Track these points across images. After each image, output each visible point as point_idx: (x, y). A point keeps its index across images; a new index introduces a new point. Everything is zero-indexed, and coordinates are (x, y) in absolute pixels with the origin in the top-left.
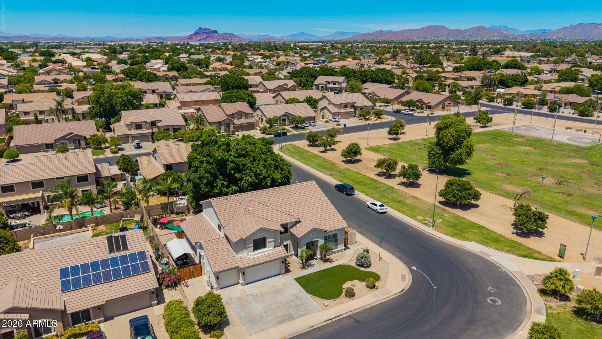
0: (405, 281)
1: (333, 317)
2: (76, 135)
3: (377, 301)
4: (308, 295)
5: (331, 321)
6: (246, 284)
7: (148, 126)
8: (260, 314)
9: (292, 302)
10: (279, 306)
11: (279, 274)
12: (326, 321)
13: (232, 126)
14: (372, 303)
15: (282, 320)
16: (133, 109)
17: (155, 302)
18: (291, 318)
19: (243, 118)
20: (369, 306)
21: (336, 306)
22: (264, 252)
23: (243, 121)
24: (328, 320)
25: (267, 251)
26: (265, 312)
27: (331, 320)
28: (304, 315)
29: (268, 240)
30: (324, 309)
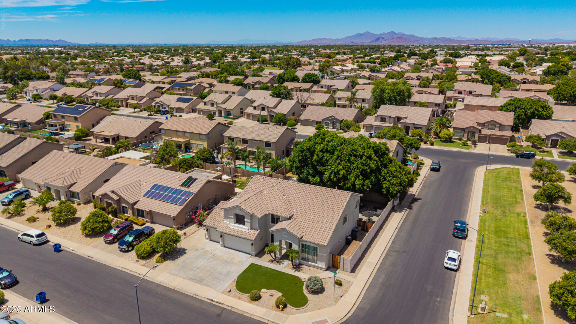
1: (216, 300)
2: (335, 118)
3: (260, 317)
4: (235, 279)
5: (210, 301)
6: (224, 247)
7: (392, 120)
8: (195, 267)
9: (220, 274)
11: (251, 254)
12: (208, 299)
13: (477, 135)
14: (255, 315)
15: (194, 278)
16: (396, 104)
17: (174, 226)
18: (200, 281)
19: (497, 129)
20: (249, 316)
21: (233, 296)
22: (241, 228)
23: (496, 132)
24: (210, 300)
25: (243, 228)
26: (198, 268)
27: (213, 301)
28: (208, 286)
29: (246, 220)
30: (223, 293)
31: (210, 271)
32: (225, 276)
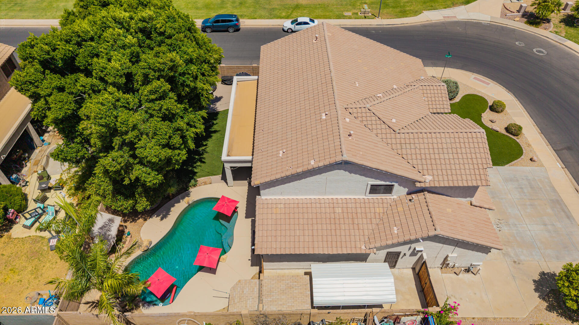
0: (489, 83)
4: (508, 167)
9: (521, 188)
26: (545, 225)
28: (553, 188)
30: (542, 165)
31: (531, 205)
32: (517, 180)
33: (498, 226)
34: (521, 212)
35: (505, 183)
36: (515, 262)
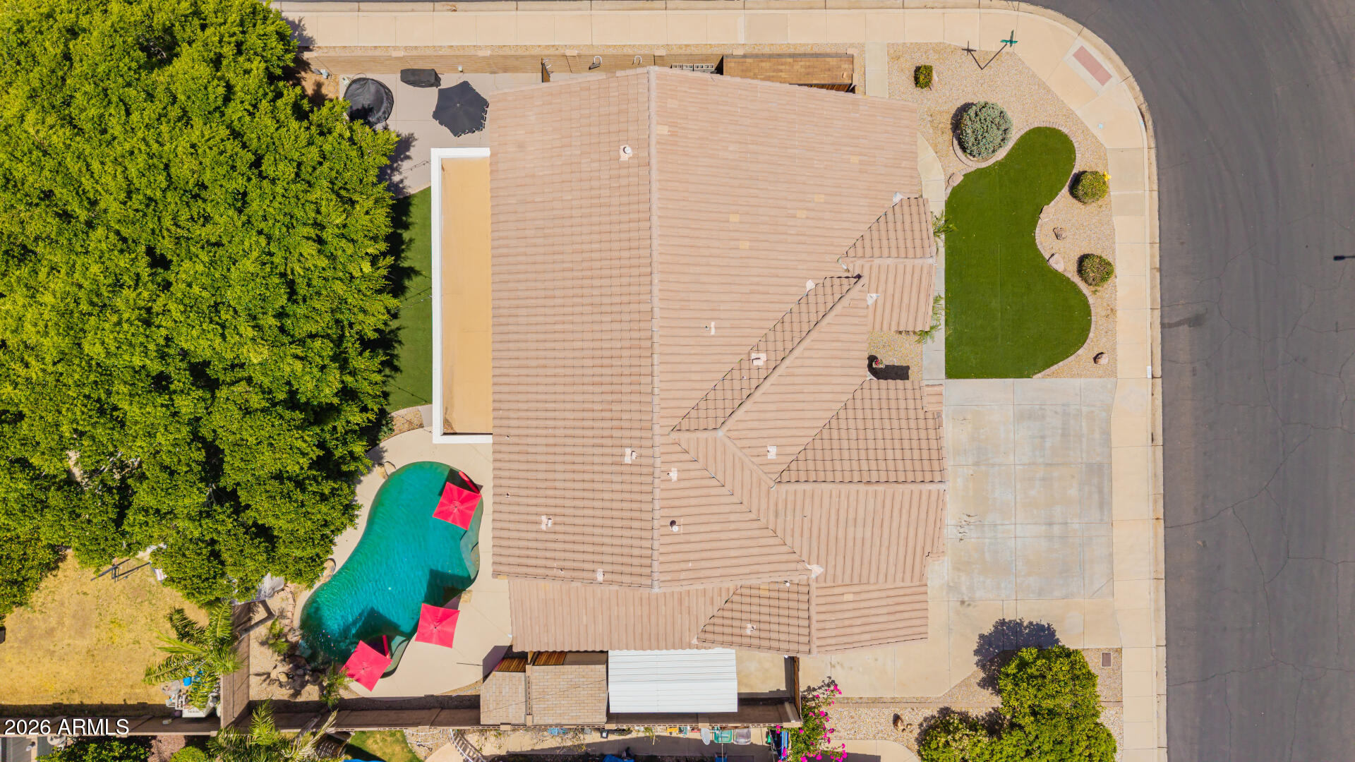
0: (1110, 77)
1: (1149, 368)
3: (1150, 217)
4: (1038, 381)
5: (1159, 382)
9: (1043, 437)
10: (1044, 479)
12: (1153, 393)
18: (1100, 472)
24: (1153, 385)
26: (1051, 524)
27: (1154, 376)
28: (1107, 434)
30: (1114, 374)
32: (1043, 417)
33: (961, 530)
34: (1018, 497)
35: (1014, 426)
36: (963, 602)
